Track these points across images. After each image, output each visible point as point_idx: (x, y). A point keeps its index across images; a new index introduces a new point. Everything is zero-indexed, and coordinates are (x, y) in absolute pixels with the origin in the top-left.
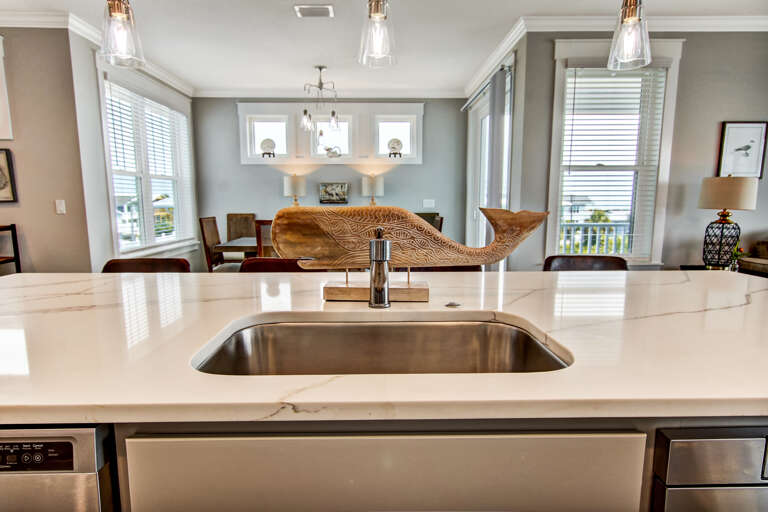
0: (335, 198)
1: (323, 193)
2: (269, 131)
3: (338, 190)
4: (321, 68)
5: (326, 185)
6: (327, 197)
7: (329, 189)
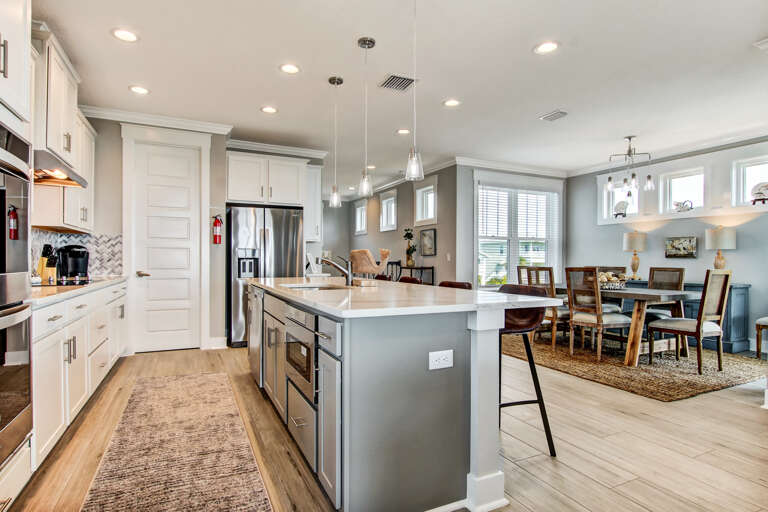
0: (682, 252)
1: (669, 247)
2: (622, 194)
3: (686, 244)
4: (630, 138)
5: (673, 239)
6: (674, 252)
7: (676, 244)
